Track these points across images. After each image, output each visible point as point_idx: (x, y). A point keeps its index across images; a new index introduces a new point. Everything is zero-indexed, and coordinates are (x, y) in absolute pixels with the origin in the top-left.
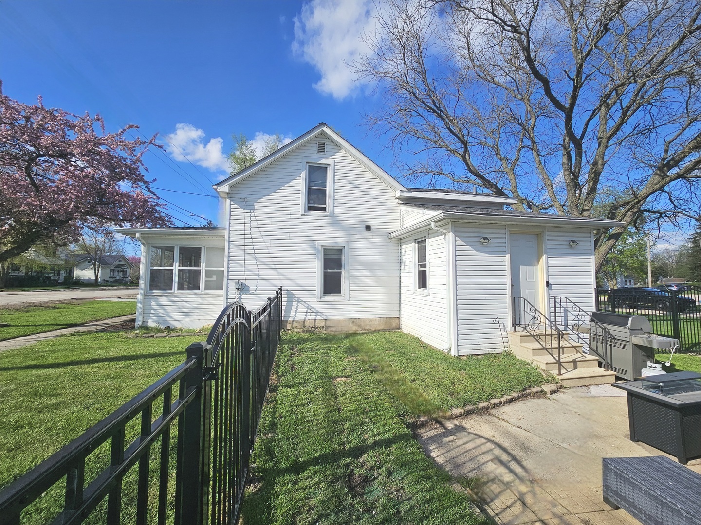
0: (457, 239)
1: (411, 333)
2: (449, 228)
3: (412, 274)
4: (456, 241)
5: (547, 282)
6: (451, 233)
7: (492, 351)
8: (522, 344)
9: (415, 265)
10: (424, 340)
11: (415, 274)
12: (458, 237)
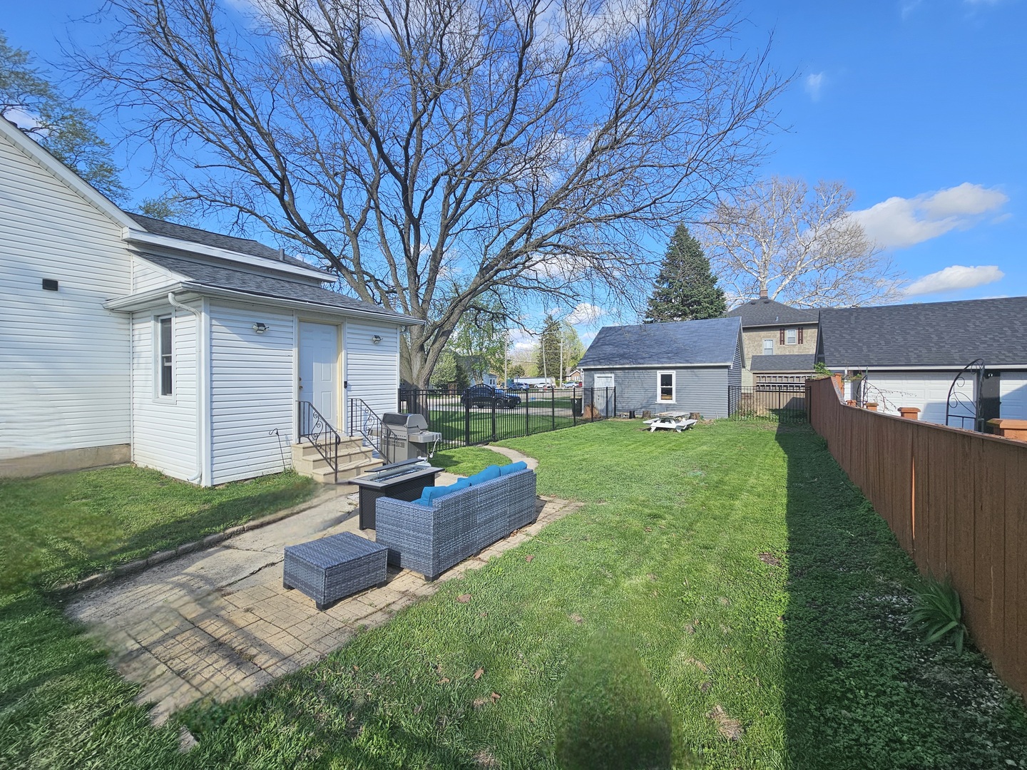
0: (214, 322)
1: (150, 467)
2: (200, 306)
3: (151, 372)
4: (211, 325)
5: (346, 383)
6: (203, 314)
7: (266, 472)
8: (304, 458)
9: (156, 356)
10: (167, 473)
11: (156, 372)
12: (215, 319)
